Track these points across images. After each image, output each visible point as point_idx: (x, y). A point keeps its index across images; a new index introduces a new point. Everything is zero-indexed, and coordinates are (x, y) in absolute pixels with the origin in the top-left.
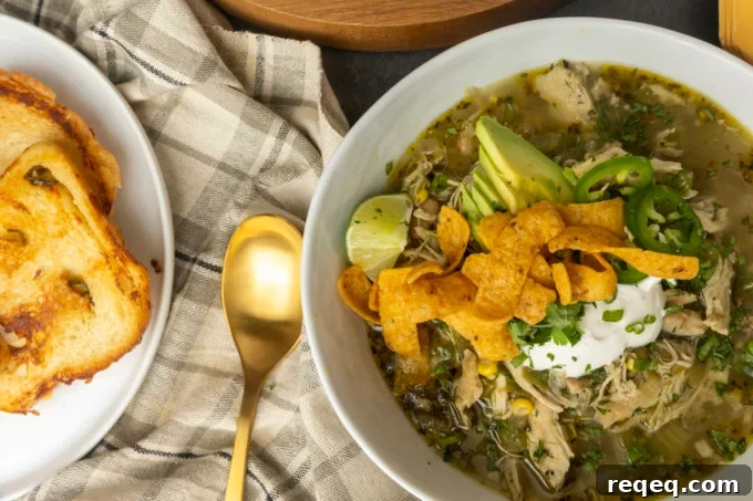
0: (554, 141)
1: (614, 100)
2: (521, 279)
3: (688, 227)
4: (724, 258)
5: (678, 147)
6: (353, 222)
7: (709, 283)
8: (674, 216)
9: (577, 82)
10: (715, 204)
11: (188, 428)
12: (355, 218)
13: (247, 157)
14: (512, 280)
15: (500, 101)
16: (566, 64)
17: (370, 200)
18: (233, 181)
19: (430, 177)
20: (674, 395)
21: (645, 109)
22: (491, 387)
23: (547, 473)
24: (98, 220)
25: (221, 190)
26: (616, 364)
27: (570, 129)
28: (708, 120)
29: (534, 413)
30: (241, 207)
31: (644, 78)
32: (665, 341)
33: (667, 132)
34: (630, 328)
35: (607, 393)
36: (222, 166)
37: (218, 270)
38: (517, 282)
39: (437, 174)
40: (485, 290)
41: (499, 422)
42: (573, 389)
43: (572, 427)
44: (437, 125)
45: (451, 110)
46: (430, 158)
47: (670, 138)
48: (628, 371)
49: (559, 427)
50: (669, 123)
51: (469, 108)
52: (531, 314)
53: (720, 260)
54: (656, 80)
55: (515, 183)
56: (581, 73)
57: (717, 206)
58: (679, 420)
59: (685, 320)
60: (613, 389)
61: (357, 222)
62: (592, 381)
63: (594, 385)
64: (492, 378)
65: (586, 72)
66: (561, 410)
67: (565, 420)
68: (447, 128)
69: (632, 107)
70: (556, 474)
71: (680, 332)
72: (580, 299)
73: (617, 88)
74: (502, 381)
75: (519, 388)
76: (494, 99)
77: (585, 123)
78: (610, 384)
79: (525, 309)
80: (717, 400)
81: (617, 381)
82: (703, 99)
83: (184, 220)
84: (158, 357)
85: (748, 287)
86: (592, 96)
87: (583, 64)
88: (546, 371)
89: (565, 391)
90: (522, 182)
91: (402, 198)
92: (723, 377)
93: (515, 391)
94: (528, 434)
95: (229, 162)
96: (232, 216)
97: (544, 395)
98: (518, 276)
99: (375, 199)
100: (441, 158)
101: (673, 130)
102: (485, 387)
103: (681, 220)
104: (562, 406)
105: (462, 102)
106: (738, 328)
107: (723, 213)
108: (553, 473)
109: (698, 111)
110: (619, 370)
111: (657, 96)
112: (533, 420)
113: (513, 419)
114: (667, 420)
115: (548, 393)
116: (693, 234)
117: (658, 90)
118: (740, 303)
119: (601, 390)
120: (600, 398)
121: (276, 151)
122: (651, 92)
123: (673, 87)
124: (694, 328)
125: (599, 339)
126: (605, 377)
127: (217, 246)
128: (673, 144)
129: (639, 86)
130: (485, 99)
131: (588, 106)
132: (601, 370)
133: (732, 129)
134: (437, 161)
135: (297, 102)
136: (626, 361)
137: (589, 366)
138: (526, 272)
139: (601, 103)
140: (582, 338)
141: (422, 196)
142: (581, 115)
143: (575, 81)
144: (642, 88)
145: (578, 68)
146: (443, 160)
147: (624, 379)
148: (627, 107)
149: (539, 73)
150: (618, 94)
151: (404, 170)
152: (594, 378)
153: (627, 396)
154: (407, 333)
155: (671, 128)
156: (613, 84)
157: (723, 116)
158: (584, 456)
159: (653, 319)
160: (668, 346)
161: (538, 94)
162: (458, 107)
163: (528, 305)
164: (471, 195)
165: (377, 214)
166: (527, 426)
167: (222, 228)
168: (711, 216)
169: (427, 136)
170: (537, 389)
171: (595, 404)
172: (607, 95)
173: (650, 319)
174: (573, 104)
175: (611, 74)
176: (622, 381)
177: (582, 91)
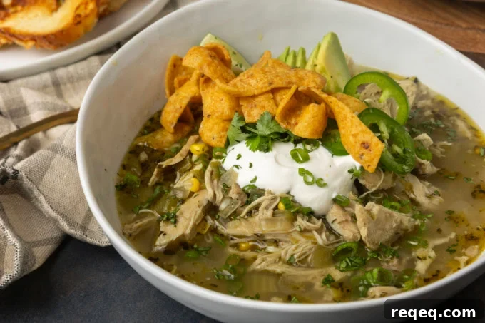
1: (428, 113)
2: (266, 87)
4: (412, 216)
5: (442, 153)
8: (398, 149)
9: (414, 91)
14: (260, 85)
16: (416, 81)
20: (292, 256)
21: (443, 126)
23: (162, 232)
28: (478, 154)
31: (458, 116)
33: (445, 143)
34: (303, 173)
35: (250, 214)
38: (262, 88)
40: (241, 81)
42: (233, 194)
47: (442, 147)
49: (199, 211)
50: (451, 140)
52: (252, 113)
53: (409, 215)
54: (465, 119)
55: (318, 68)
56: (421, 90)
57: (437, 193)
58: (279, 275)
59: (347, 221)
64: (195, 159)
65: (425, 93)
66: (211, 199)
69: (436, 121)
70: (166, 236)
71: (336, 227)
72: (289, 127)
73: (437, 110)
79: (252, 108)
80: (318, 285)
81: (263, 206)
86: (415, 103)
87: (427, 88)
89: (226, 189)
92: (337, 275)
97: (212, 180)
98: (267, 85)
101: (450, 144)
106: (379, 258)
107: (437, 200)
108: (165, 234)
109: (476, 147)
111: (457, 126)
112: (190, 199)
114: (271, 268)
115: (215, 181)
117: (460, 124)
118: (396, 248)
122: (454, 121)
123: (474, 130)
128: (442, 150)
129: (450, 116)
132: (263, 190)
137: (255, 180)
138: (273, 86)
139: (418, 109)
140: (267, 153)
144: (451, 118)
145: (422, 87)
148: (432, 119)
150: (433, 112)
152: (251, 194)
153: (260, 223)
154: (178, 106)
155: (449, 142)
158: (195, 246)
163: (255, 106)
170: (211, 173)
172: (427, 109)
173: (320, 183)
175: (440, 103)
176: (267, 208)
177: (412, 95)
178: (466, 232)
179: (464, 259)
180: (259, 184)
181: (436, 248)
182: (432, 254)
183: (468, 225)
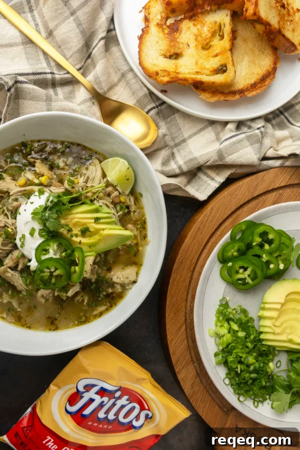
0: (110, 259)
1: (110, 290)
3: (46, 283)
4: (26, 290)
5: (78, 301)
6: (129, 166)
7: (20, 278)
8: (53, 280)
9: (125, 282)
10: (48, 300)
11: (98, 62)
12: (130, 169)
13: (182, 151)
15: (138, 250)
16: (135, 282)
17: (133, 180)
18: (177, 141)
19: (128, 207)
21: (100, 299)
22: (37, 177)
24: (193, 79)
25: (177, 134)
26: (13, 224)
27: (111, 268)
28: (80, 318)
29: (17, 185)
30: (164, 135)
31: (111, 306)
32: (11, 248)
33: (86, 301)
34: (23, 236)
35: (6, 215)
36: (184, 141)
37: (147, 113)
39: (126, 211)
41: (23, 171)
42: (15, 204)
43: (3, 195)
44: (145, 222)
45: (146, 231)
46: (135, 212)
47: (83, 300)
48: (8, 227)
49: (5, 190)
50: (88, 304)
51: (143, 238)
53: (26, 288)
54: (107, 310)
55: (102, 232)
56: (128, 285)
57: (47, 300)
59: (13, 261)
60: (6, 218)
61: (128, 168)
62: (14, 212)
63: (12, 212)
64: (40, 178)
65: (127, 287)
66: (11, 194)
67: (7, 194)
68: (142, 225)
69: (103, 295)
71: (10, 255)
73: (114, 295)
74: (36, 181)
75: (29, 185)
76: (140, 249)
77: (109, 274)
78: (8, 218)
81: (7, 221)
82: (89, 322)
83: (174, 114)
84: (131, 70)
85: (10, 292)
86: (117, 283)
87: (131, 289)
88: (29, 198)
89: (16, 200)
90: (101, 235)
91: (127, 192)
93: (29, 183)
94: (11, 178)
95: (184, 144)
96: (163, 130)
97: (20, 192)
99: (133, 182)
100: (132, 215)
101: (85, 304)
102: (38, 174)
103: (50, 282)
104: (12, 195)
105: (147, 237)
107: (43, 301)
109: (86, 317)
110: (10, 224)
111: (101, 306)
112: (14, 182)
113: (20, 176)
115: (20, 194)
116: (42, 283)
117: (103, 308)
118: (6, 285)
119: (9, 214)
120: (6, 211)
121: (176, 163)
122: (104, 305)
123: (101, 314)
124: (8, 262)
125: (27, 223)
126: (12, 218)
127: (157, 117)
128: (80, 300)
129: (109, 302)
130: (143, 246)
131: (115, 279)
132: (15, 218)
133: (71, 325)
134: (132, 213)
135: (189, 182)
136: (12, 229)
137: (20, 214)
139: (112, 285)
141: (122, 199)
142: (113, 275)
143: (127, 281)
144: (108, 303)
145: (131, 286)
146: (131, 216)
147: (6, 224)
148: (104, 293)
149: (138, 270)
150: (112, 293)
151: (137, 200)
152: (14, 213)
155: (86, 303)
156: (117, 294)
157: (78, 325)
159: (22, 247)
160: (8, 248)
161: (131, 265)
162: (146, 234)
164: (108, 213)
165: (127, 178)
166: (14, 179)
167: (162, 124)
168: (45, 296)
169: (143, 216)
170: (25, 191)
171: (5, 208)
172: (114, 290)
173: (23, 245)
174: (119, 275)
175: (120, 296)
176: (6, 222)
177: (122, 281)
178: (22, 315)
179: (5, 316)
180: (18, 216)
181: (9, 303)
182: (5, 301)
183: (27, 316)
